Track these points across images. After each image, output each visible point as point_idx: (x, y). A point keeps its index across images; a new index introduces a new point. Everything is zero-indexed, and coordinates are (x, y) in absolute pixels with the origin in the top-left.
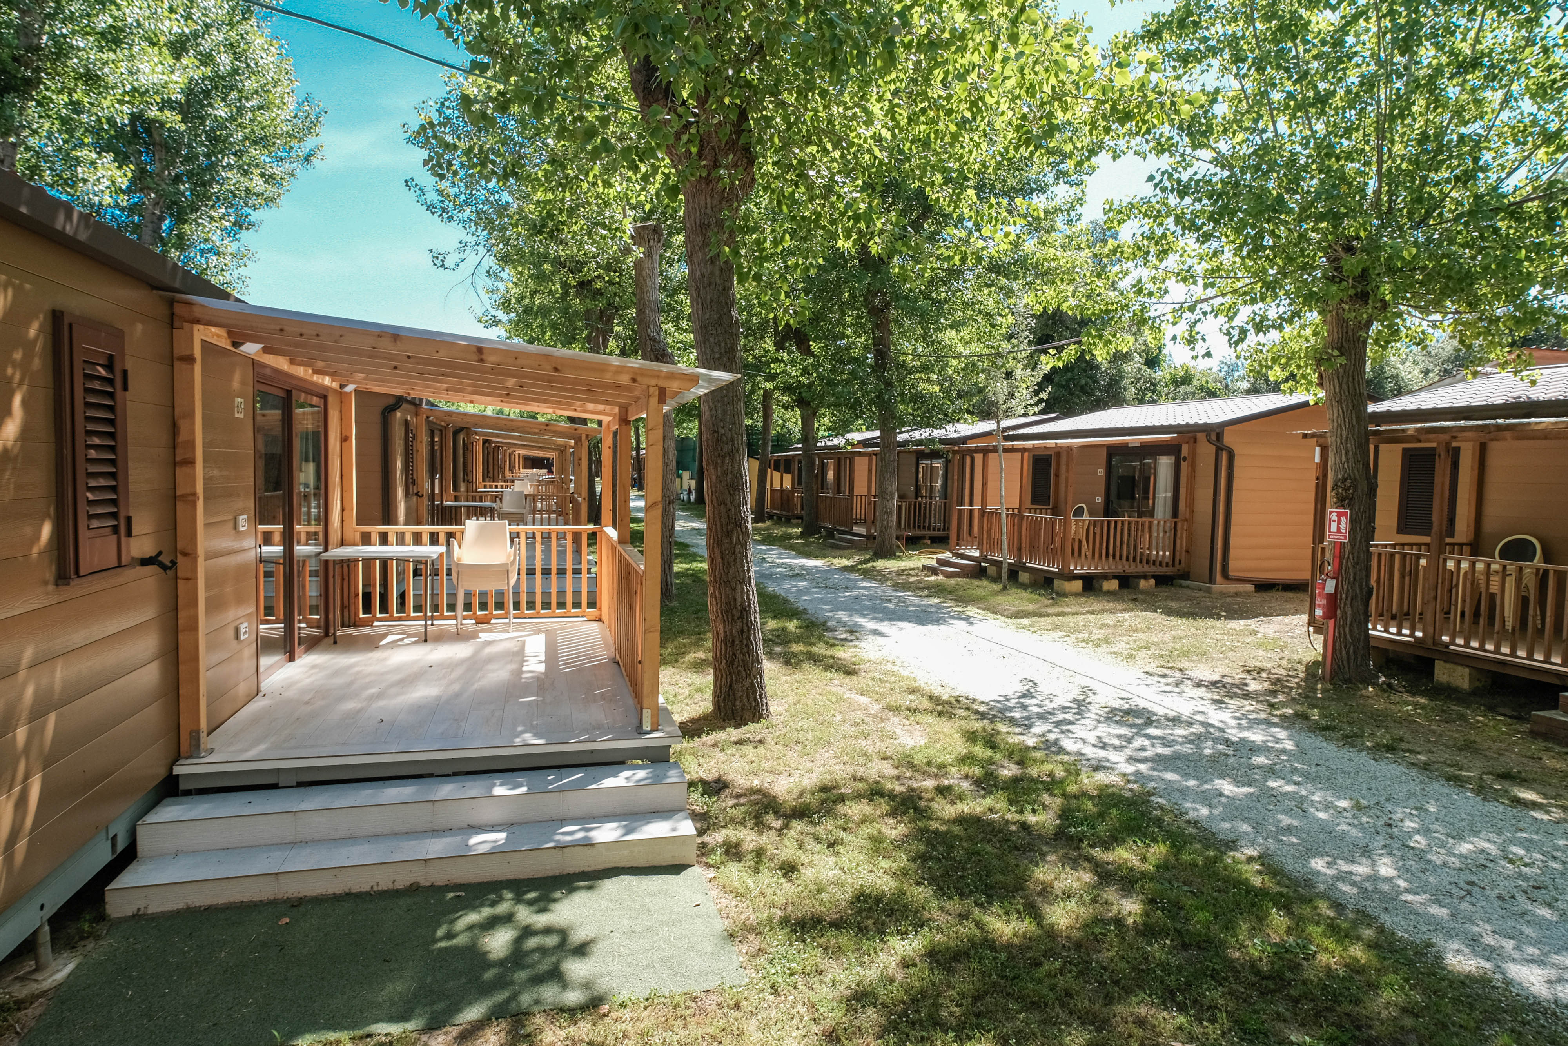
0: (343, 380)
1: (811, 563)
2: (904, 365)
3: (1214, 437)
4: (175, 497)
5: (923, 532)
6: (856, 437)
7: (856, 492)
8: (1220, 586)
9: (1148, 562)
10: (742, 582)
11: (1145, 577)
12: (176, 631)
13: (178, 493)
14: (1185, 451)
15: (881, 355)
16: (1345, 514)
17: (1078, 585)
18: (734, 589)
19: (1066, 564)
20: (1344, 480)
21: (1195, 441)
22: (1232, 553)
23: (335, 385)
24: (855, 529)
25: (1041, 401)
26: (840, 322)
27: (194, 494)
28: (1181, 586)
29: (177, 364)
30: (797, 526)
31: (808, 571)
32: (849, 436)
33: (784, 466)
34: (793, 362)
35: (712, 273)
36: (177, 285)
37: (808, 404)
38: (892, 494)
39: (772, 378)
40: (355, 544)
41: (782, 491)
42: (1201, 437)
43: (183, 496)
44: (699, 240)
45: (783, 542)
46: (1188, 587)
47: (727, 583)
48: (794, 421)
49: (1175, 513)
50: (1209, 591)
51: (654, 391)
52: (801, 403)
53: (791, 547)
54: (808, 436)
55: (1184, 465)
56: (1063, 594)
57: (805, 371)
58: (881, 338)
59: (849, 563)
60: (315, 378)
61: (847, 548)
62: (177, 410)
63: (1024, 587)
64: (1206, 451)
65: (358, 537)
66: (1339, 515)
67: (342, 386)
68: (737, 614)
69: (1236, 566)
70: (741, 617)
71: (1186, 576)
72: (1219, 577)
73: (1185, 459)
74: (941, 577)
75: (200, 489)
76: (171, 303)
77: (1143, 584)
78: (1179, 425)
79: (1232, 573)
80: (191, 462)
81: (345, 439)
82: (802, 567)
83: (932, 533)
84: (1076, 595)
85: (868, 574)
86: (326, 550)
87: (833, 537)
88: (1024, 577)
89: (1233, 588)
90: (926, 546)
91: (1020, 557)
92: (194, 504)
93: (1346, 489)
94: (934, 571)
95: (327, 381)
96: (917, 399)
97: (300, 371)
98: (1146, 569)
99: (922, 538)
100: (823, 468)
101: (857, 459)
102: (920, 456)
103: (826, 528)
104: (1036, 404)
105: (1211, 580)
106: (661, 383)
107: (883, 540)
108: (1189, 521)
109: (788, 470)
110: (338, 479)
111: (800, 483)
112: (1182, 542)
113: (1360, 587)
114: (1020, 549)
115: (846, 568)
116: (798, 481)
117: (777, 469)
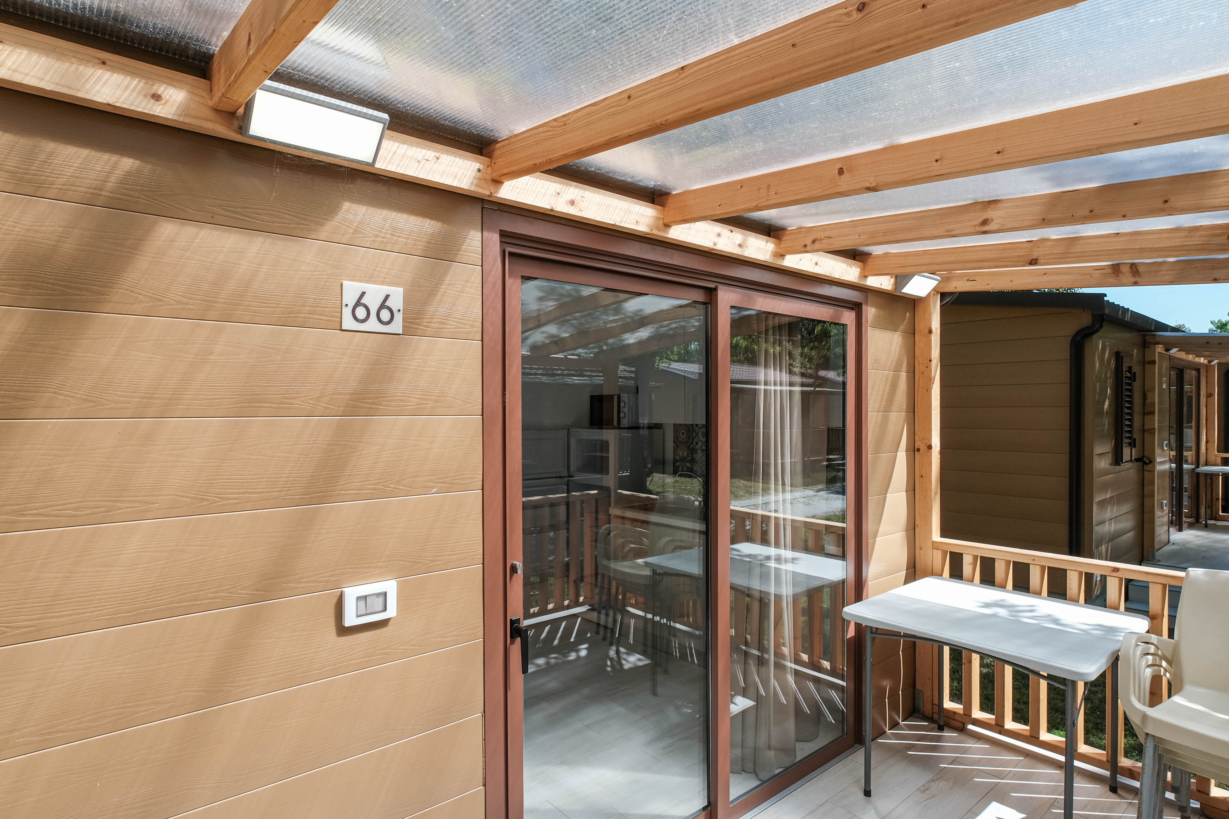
0: (1210, 359)
4: (1144, 430)
12: (1143, 496)
13: (1146, 428)
23: (1206, 362)
27: (1154, 429)
29: (1146, 365)
36: (1153, 328)
40: (1216, 465)
43: (1148, 430)
60: (1197, 359)
62: (1146, 387)
65: (1219, 461)
67: (1210, 362)
75: (1156, 427)
76: (1145, 336)
80: (1153, 413)
81: (1210, 395)
86: (1198, 467)
92: (1154, 433)
95: (1202, 360)
97: (1190, 357)
110: (1204, 422)
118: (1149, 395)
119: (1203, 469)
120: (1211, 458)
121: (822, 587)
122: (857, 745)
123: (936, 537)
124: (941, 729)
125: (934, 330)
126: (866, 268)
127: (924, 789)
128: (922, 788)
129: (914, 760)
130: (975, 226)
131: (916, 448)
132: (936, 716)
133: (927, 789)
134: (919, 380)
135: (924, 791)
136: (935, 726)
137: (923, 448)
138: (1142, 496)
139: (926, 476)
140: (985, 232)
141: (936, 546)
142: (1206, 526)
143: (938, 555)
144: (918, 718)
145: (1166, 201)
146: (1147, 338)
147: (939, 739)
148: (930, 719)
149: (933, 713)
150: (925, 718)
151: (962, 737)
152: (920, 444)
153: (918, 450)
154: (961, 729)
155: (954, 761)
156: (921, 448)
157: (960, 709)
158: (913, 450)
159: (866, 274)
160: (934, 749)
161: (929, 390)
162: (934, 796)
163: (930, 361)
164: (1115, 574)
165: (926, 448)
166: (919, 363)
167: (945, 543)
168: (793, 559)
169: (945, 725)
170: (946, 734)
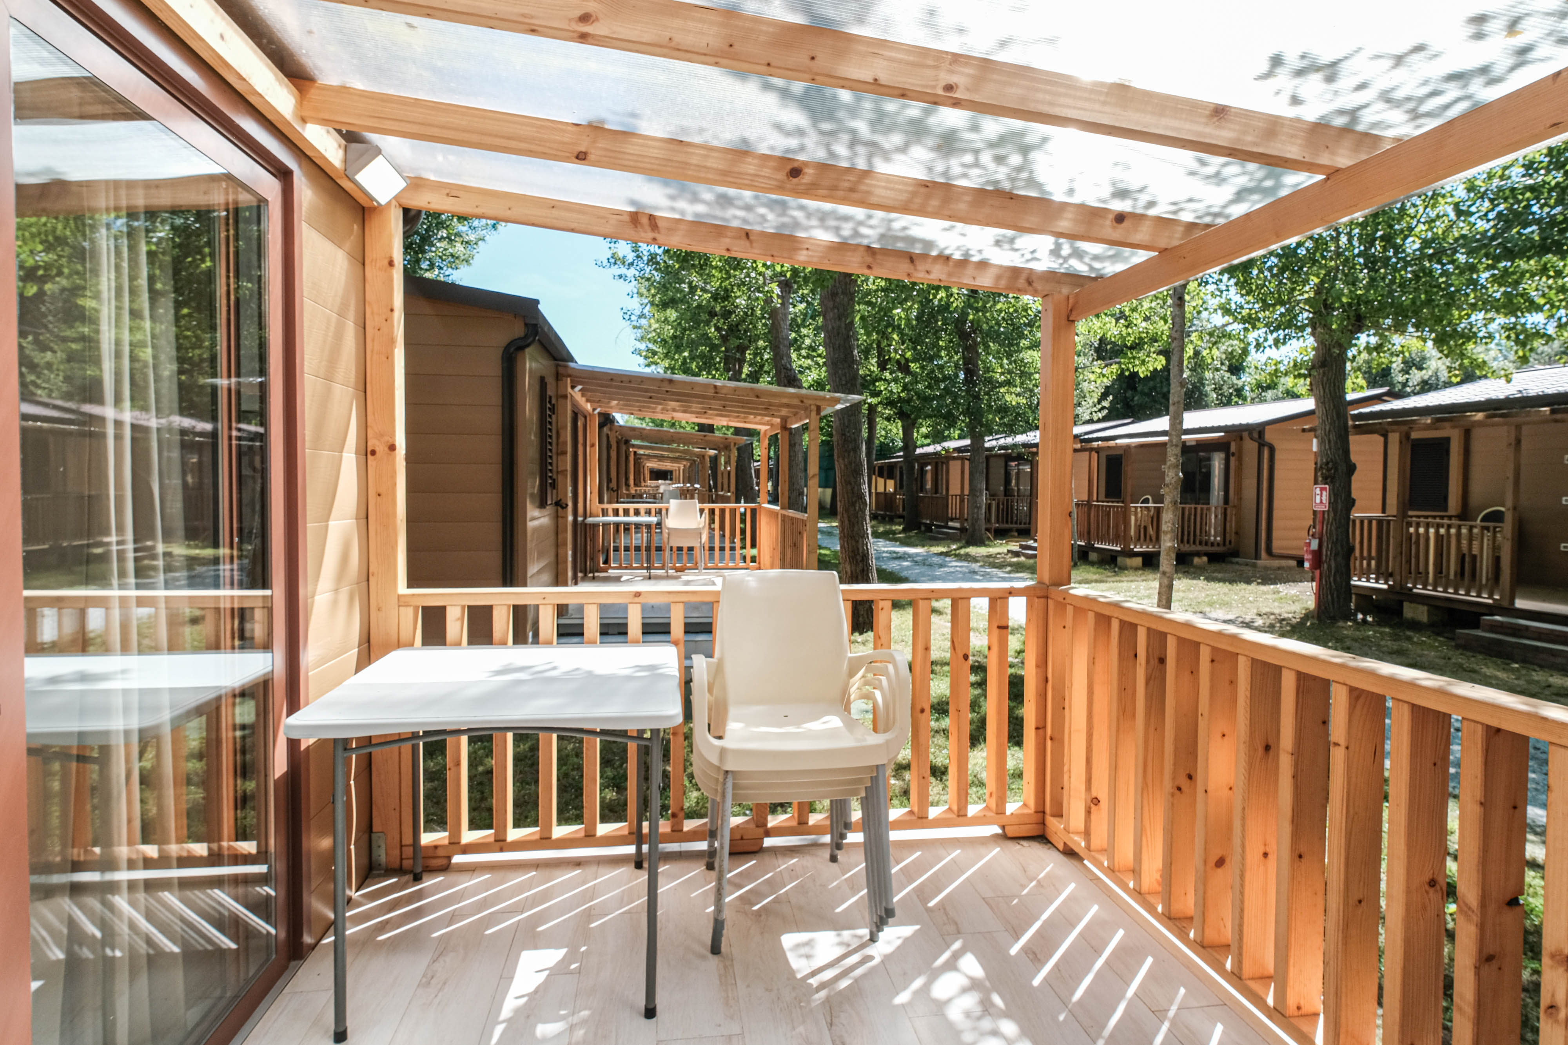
0: (592, 405)
1: (912, 550)
2: (990, 381)
3: (1256, 435)
4: (558, 471)
5: (1010, 526)
6: (952, 445)
7: (951, 492)
8: (1265, 561)
9: (1200, 544)
10: (863, 537)
11: (1198, 554)
13: (559, 469)
14: (1233, 448)
15: (970, 373)
16: (1325, 489)
17: (1138, 561)
18: (857, 542)
19: (1127, 545)
20: (1327, 463)
21: (1241, 439)
22: (1275, 534)
24: (950, 524)
25: (1103, 408)
26: (935, 345)
27: (563, 471)
28: (1232, 563)
29: (559, 399)
30: (900, 524)
31: (910, 556)
32: (946, 444)
33: (887, 472)
34: (896, 380)
35: (839, 327)
37: (908, 416)
38: (981, 491)
39: (876, 394)
40: (596, 516)
41: (885, 494)
42: (1245, 435)
44: (831, 304)
45: (887, 536)
46: (1237, 563)
47: (852, 537)
48: (896, 430)
49: (1226, 500)
50: (1254, 566)
51: (814, 408)
52: (902, 415)
53: (896, 540)
54: (909, 444)
55: (1233, 461)
56: (1124, 568)
57: (905, 388)
58: (970, 358)
59: (944, 550)
60: (586, 405)
61: (943, 539)
62: (559, 424)
63: (1092, 564)
64: (1250, 447)
65: (599, 513)
66: (1322, 489)
67: (592, 410)
68: (859, 558)
69: (1278, 545)
70: (862, 560)
71: (1236, 554)
72: (1263, 554)
73: (1233, 454)
74: (1022, 559)
75: (568, 469)
76: (558, 366)
77: (1196, 560)
78: (1226, 426)
79: (1275, 550)
80: (566, 454)
82: (905, 553)
83: (1018, 526)
84: (1136, 569)
85: (959, 557)
87: (931, 530)
88: (1093, 556)
89: (1276, 563)
90: (1013, 537)
91: (1089, 540)
92: (563, 476)
93: (1329, 470)
94: (1016, 554)
96: (1004, 410)
98: (1199, 548)
99: (1010, 530)
100: (922, 472)
101: (952, 463)
102: (1008, 458)
103: (925, 524)
104: (1100, 410)
105: (1257, 556)
106: (818, 403)
107: (974, 530)
108: (1238, 507)
109: (891, 476)
111: (901, 487)
112: (1232, 525)
113: (1342, 546)
114: (1089, 533)
115: (941, 554)
116: (900, 486)
117: (881, 475)
118: (562, 432)
119: (590, 520)
120: (594, 511)
121: (219, 698)
122: (293, 963)
123: (402, 588)
124: (417, 878)
125: (396, 262)
126: (305, 103)
127: (427, 981)
128: (424, 980)
129: (394, 944)
130: (570, 20)
131: (369, 450)
132: (407, 864)
133: (432, 977)
134: (373, 340)
135: (429, 983)
136: (409, 877)
137: (381, 449)
138: (557, 546)
139: (386, 495)
140: (583, 38)
141: (402, 601)
142: (594, 578)
143: (407, 614)
144: (379, 876)
145: (813, 58)
146: (560, 369)
147: (419, 895)
148: (399, 871)
149: (402, 859)
150: (389, 872)
151: (452, 877)
152: (376, 442)
153: (373, 453)
154: (446, 868)
155: (452, 918)
156: (377, 449)
157: (444, 838)
158: (366, 453)
159: (305, 114)
160: (418, 913)
161: (389, 358)
162: (445, 984)
163: (392, 310)
164: (637, 600)
165: (386, 449)
166: (372, 313)
167: (419, 595)
168: (123, 672)
169: (424, 871)
170: (429, 882)
